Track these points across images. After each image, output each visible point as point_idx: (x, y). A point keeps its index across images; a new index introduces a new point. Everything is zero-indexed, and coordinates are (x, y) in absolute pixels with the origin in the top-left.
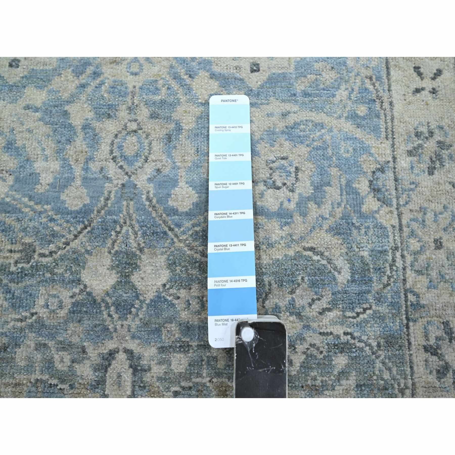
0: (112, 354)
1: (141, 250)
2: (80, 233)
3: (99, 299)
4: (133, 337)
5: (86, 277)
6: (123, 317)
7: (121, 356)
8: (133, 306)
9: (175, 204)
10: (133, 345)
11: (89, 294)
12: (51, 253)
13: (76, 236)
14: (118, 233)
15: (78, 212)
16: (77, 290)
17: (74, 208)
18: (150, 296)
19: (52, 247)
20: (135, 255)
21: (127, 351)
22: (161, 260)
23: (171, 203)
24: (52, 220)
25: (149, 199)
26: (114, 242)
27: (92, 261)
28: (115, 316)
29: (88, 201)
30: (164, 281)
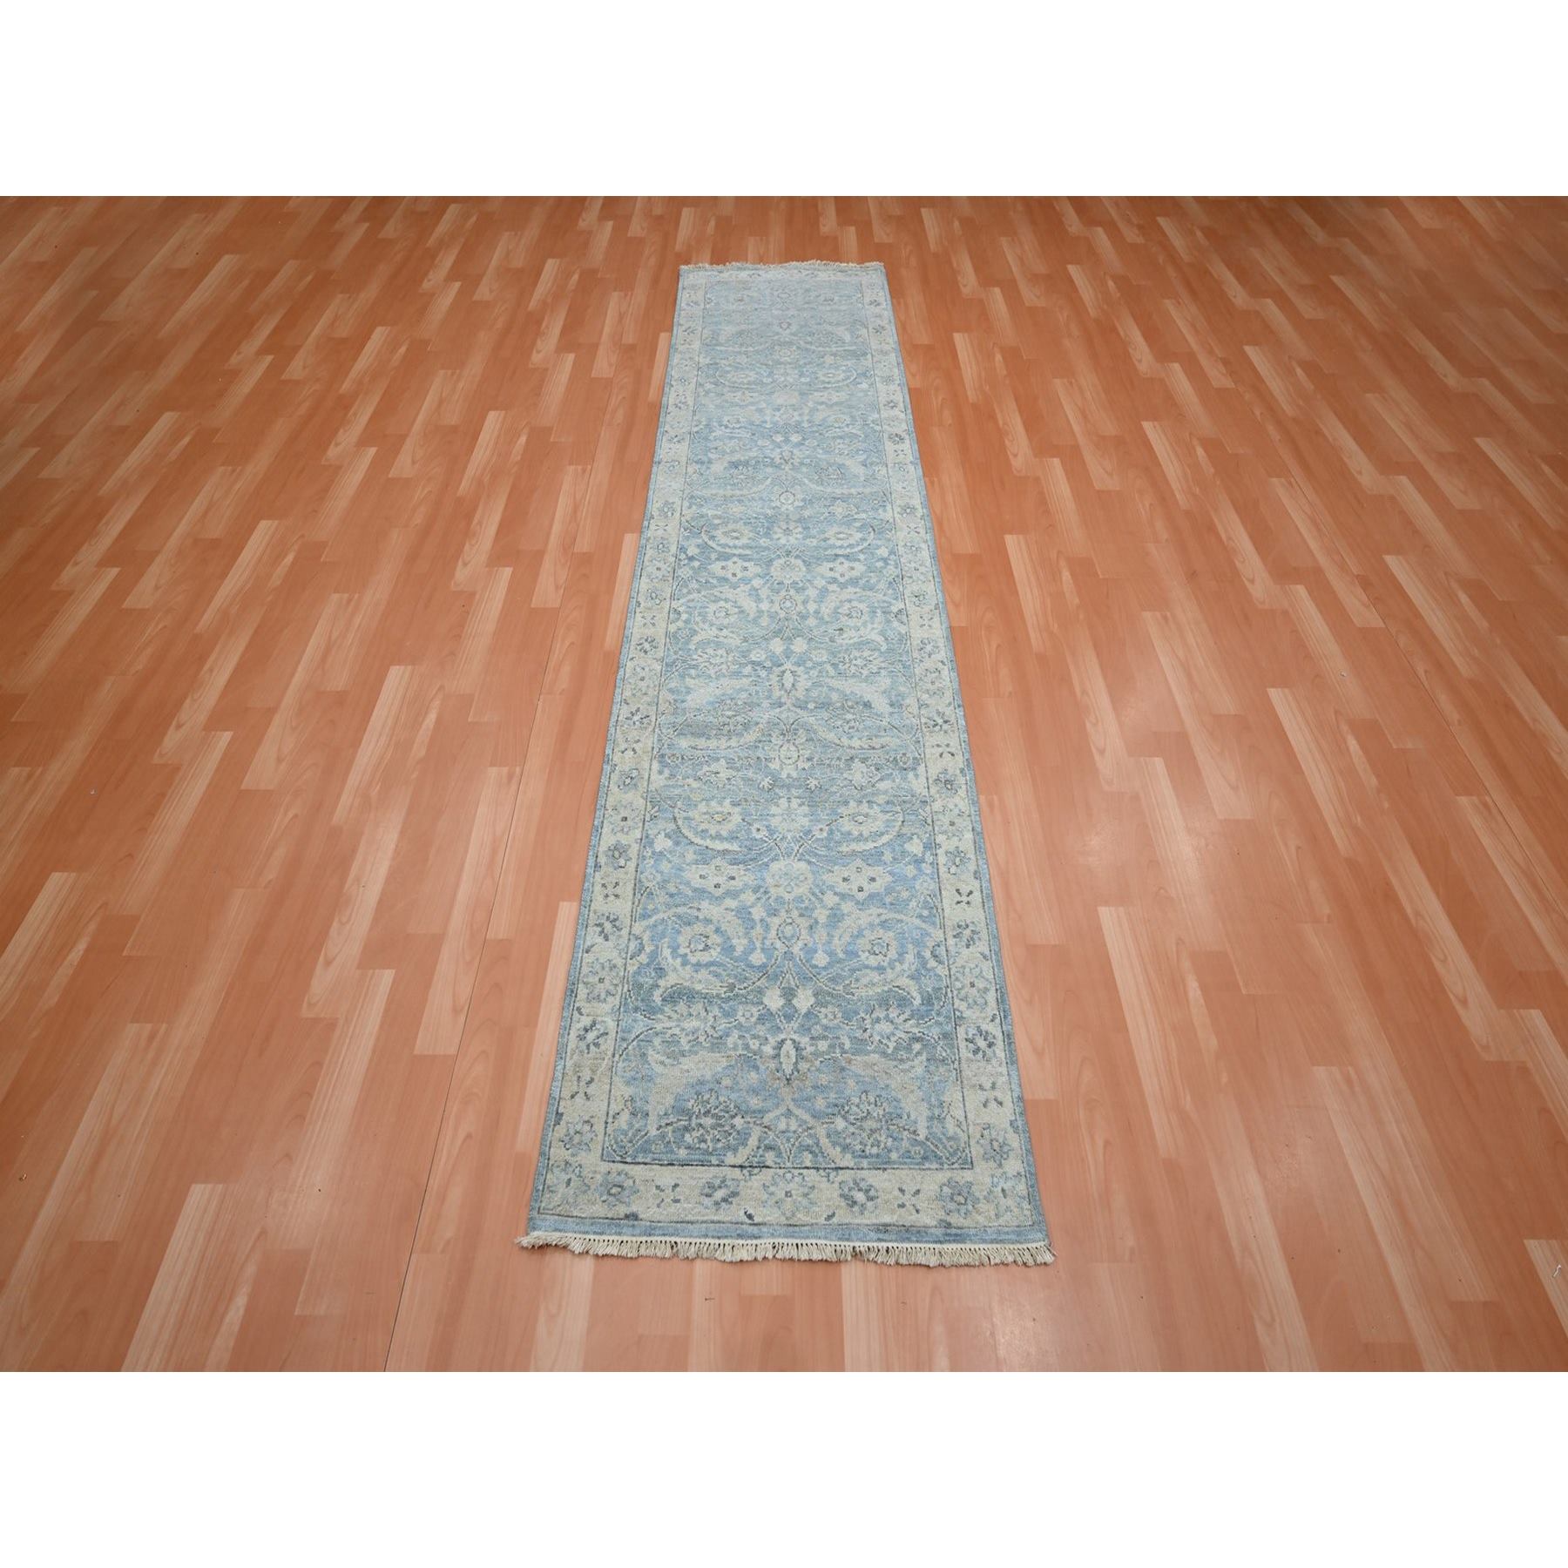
0: (783, 1041)
1: (798, 987)
2: (761, 977)
3: (774, 1013)
4: (795, 1032)
5: (766, 1001)
6: (789, 1022)
7: (789, 1042)
8: (794, 1016)
9: (816, 963)
10: (795, 1037)
11: (768, 1010)
12: (745, 988)
13: (759, 979)
14: (783, 978)
15: (760, 966)
16: (761, 1008)
17: (757, 965)
18: (804, 1011)
19: (745, 985)
20: (793, 989)
21: (791, 1039)
22: (810, 992)
23: (814, 962)
24: (744, 970)
25: (800, 960)
26: (781, 983)
27: (769, 993)
28: (784, 1022)
29: (765, 960)
30: (811, 1003)
